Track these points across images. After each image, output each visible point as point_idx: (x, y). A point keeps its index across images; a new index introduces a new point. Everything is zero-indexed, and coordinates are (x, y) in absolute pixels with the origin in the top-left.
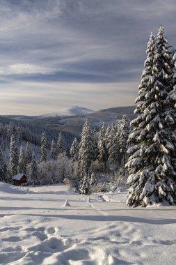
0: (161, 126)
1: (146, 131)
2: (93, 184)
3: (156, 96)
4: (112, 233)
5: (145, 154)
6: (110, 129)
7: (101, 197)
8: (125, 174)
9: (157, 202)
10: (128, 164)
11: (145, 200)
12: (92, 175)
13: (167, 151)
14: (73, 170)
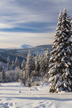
0: (65, 54)
1: (58, 56)
2: (32, 82)
3: (63, 40)
4: (41, 105)
5: (57, 68)
6: (41, 55)
7: (36, 88)
8: (48, 77)
9: (63, 90)
10: (49, 72)
11: (57, 89)
12: (32, 77)
13: (68, 66)
14: (23, 75)
